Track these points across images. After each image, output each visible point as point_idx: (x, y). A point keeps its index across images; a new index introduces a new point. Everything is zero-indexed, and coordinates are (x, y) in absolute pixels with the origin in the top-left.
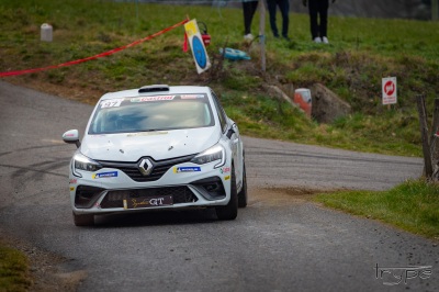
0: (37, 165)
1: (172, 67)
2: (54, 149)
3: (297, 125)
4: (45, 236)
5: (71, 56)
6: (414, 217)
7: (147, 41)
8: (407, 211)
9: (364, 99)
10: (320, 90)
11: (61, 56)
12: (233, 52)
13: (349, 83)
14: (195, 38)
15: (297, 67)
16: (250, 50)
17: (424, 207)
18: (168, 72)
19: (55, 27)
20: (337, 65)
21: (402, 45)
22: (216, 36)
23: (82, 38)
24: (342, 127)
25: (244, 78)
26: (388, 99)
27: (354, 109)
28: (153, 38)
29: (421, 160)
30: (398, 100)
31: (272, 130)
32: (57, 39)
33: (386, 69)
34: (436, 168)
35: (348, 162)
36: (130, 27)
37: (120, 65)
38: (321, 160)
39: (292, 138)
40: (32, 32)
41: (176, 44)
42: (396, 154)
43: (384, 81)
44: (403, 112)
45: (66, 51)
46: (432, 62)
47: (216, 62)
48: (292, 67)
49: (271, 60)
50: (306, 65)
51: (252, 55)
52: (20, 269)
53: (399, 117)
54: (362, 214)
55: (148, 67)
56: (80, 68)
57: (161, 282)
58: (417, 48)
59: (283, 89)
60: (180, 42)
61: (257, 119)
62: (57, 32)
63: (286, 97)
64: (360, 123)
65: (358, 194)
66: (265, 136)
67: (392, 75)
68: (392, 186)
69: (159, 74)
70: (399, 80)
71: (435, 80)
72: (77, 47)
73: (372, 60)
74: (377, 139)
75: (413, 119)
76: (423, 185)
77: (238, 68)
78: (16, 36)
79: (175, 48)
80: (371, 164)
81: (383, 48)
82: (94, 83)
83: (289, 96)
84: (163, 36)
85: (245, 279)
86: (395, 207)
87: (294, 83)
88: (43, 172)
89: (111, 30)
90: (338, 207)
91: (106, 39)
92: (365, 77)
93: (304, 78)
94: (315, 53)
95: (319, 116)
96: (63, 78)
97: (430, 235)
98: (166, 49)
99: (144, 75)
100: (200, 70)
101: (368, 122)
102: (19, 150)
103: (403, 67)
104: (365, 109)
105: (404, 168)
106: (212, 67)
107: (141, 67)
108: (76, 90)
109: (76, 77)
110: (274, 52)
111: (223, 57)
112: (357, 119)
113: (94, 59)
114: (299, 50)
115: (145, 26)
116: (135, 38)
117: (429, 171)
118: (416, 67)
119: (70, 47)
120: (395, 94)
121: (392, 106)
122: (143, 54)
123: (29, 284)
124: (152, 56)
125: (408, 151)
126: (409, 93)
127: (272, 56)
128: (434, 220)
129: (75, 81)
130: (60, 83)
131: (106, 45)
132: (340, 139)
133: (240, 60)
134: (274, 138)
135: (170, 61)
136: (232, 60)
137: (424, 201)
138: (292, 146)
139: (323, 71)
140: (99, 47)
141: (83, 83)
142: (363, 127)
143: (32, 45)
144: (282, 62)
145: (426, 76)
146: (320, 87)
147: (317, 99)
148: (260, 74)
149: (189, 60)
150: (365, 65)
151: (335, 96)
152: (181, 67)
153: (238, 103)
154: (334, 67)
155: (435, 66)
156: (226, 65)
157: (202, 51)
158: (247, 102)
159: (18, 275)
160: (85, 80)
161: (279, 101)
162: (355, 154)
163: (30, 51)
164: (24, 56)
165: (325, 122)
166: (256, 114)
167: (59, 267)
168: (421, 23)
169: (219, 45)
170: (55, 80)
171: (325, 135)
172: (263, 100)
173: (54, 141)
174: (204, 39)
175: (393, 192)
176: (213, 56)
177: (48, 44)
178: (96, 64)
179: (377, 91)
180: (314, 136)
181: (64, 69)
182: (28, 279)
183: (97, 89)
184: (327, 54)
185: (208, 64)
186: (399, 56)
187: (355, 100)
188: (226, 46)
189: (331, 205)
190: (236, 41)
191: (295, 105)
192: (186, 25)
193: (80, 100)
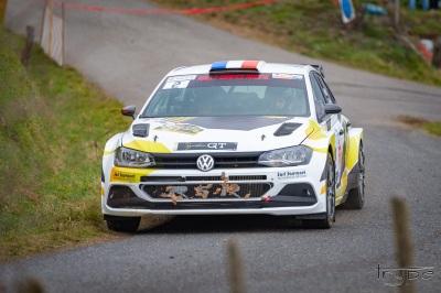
1: (324, 16)
3: (420, 69)
12: (373, 8)
15: (423, 23)
16: (388, 7)
18: (320, 19)
25: (380, 29)
31: (400, 71)
37: (283, 11)
38: (434, 98)
39: (415, 79)
47: (360, 14)
48: (419, 22)
49: (404, 16)
50: (431, 21)
51: (389, 10)
55: (306, 14)
56: (250, 12)
59: (411, 40)
61: (388, 61)
63: (413, 46)
66: (394, 76)
77: (376, 20)
82: (261, 24)
83: (415, 45)
87: (420, 35)
95: (438, 63)
96: (236, 19)
99: (301, 20)
100: (346, 20)
106: (356, 18)
107: (299, 15)
108: (247, 30)
109: (249, 18)
111: (364, 11)
113: (262, 5)
122: (302, 4)
124: (309, 6)
129: (246, 21)
130: (234, 22)
133: (378, 14)
134: (400, 77)
135: (323, 11)
136: (372, 13)
138: (413, 86)
141: (252, 24)
144: (411, 18)
147: (438, 49)
148: (394, 26)
152: (331, 16)
153: (373, 48)
156: (367, 17)
158: (382, 47)
160: (254, 21)
161: (408, 49)
166: (387, 58)
170: (230, 20)
172: (394, 46)
176: (355, 7)
178: (264, 9)
180: (432, 78)
181: (239, 11)
185: (353, 16)
188: (368, 2)
189: (435, 133)
191: (419, 53)
193: (249, 37)
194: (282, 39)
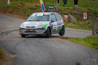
0: (6, 32)
1: (37, 10)
2: (10, 28)
4: (8, 47)
5: (14, 8)
6: (90, 44)
7: (31, 4)
8: (88, 42)
9: (80, 18)
10: (70, 16)
11: (12, 7)
12: (50, 7)
13: (76, 14)
14: (42, 4)
16: (54, 7)
17: (92, 42)
18: (36, 11)
19: (11, 1)
20: (74, 10)
21: (88, 6)
22: (47, 3)
23: (17, 3)
24: (75, 24)
26: (85, 18)
27: (77, 20)
28: (33, 4)
29: (92, 31)
30: (87, 18)
32: (11, 4)
33: (85, 11)
34: (95, 33)
35: (76, 32)
36: (28, 1)
37: (25, 10)
38: (70, 31)
40: (6, 2)
41: (38, 5)
42: (86, 30)
43: (84, 14)
44: (88, 21)
45: (13, 6)
46: (95, 10)
47: (47, 9)
48: (63, 10)
49: (59, 9)
50: (67, 10)
51: (55, 7)
52: (1, 54)
53: (87, 22)
54: (78, 43)
55: (31, 10)
56: (16, 10)
57: (33, 58)
58: (92, 6)
59: (61, 15)
60: (39, 5)
62: (11, 2)
64: (78, 23)
65: (78, 39)
67: (86, 12)
68: (85, 37)
69: (34, 12)
70: (87, 13)
71: (95, 14)
72: (16, 6)
73: (81, 9)
74: (82, 27)
75: (90, 22)
76: (92, 37)
78: (2, 3)
79: (38, 6)
80: (81, 32)
81: (84, 6)
83: (63, 17)
84: (35, 3)
85: (52, 57)
86: (85, 42)
87: (64, 14)
88: (8, 33)
89: (23, 2)
90: (73, 41)
91: (22, 4)
92: (80, 13)
93: (66, 13)
94: (69, 7)
95: (69, 22)
96: (12, 12)
97: (93, 48)
98: (36, 6)
99: (31, 12)
100: (43, 11)
101: (80, 23)
102: (2, 28)
103: (88, 11)
104: (80, 20)
105: (88, 33)
106: (46, 10)
107: (30, 10)
108: (15, 15)
109: (15, 12)
110: (60, 7)
111: (48, 8)
112: (78, 22)
114: (65, 7)
115: (31, 1)
116: (29, 4)
117: (93, 34)
118: (91, 11)
119: (14, 5)
120: (86, 17)
121: (86, 19)
122: (30, 7)
123: (4, 58)
124: (32, 8)
125: (89, 29)
126: (90, 16)
127: (59, 8)
128: (94, 45)
129: (15, 13)
130: (12, 13)
131: (22, 5)
132: (74, 26)
133: (52, 9)
135: (37, 9)
136: (50, 9)
137: (92, 40)
139: (70, 11)
140: (21, 6)
141: (17, 14)
142: (79, 24)
143: (6, 5)
144: (61, 9)
145: (93, 13)
146: (70, 15)
147: (69, 18)
149: (41, 9)
150: (80, 10)
151: (73, 17)
152: (39, 10)
154: (73, 10)
155: (96, 11)
156: (49, 10)
157: (43, 7)
159: (1, 56)
160: (17, 13)
162: (77, 30)
163: (5, 6)
164: (4, 7)
165: (71, 23)
167: (10, 54)
168: (93, 1)
169: (47, 5)
170: (11, 13)
171: (71, 25)
173: (10, 26)
174: (44, 4)
175: (85, 38)
176: (46, 8)
177: (9, 5)
178: (20, 9)
179: (82, 16)
180: (68, 26)
181: (13, 10)
182: (3, 57)
183: (20, 15)
184: (71, 8)
185: (45, 10)
186: (88, 8)
187: (77, 18)
188: (49, 6)
189: (71, 41)
190: (51, 5)
191: (64, 19)
192: (40, 1)
193: (16, 17)
194: (25, 17)
